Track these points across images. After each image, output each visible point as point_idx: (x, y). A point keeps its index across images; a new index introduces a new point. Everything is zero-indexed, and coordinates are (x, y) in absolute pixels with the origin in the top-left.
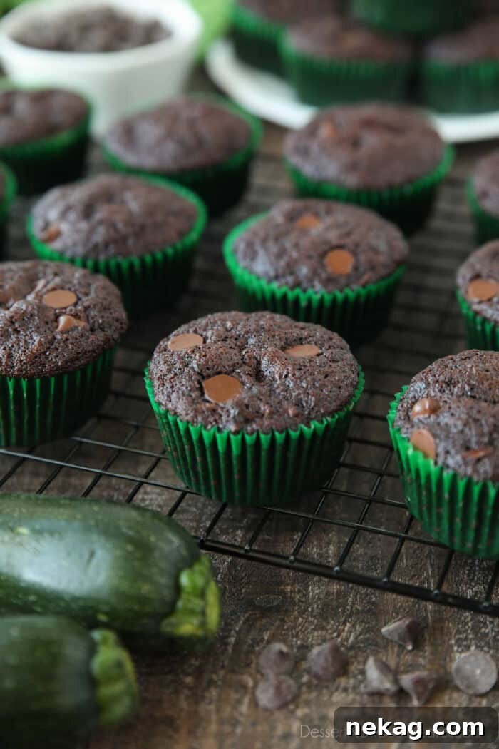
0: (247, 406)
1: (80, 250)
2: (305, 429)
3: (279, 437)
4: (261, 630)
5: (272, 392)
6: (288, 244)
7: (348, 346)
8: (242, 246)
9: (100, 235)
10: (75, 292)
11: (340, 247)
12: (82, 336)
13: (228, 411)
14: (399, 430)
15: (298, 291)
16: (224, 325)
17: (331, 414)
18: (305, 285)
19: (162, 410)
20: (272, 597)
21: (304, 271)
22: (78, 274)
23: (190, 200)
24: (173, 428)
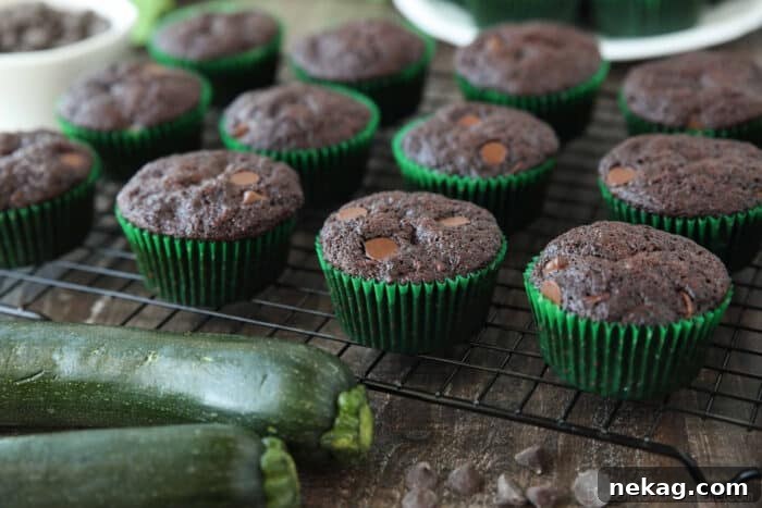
0: (401, 262)
1: (265, 144)
2: (451, 282)
3: (428, 288)
4: (410, 457)
5: (423, 252)
6: (449, 137)
7: (494, 219)
8: (408, 140)
9: (284, 130)
10: (259, 174)
11: (496, 140)
12: (263, 208)
13: (385, 266)
14: (533, 284)
15: (455, 178)
16: (386, 201)
17: (475, 270)
18: (462, 172)
19: (329, 267)
20: (421, 432)
21: (462, 160)
22: (262, 160)
23: (366, 103)
24: (338, 281)
